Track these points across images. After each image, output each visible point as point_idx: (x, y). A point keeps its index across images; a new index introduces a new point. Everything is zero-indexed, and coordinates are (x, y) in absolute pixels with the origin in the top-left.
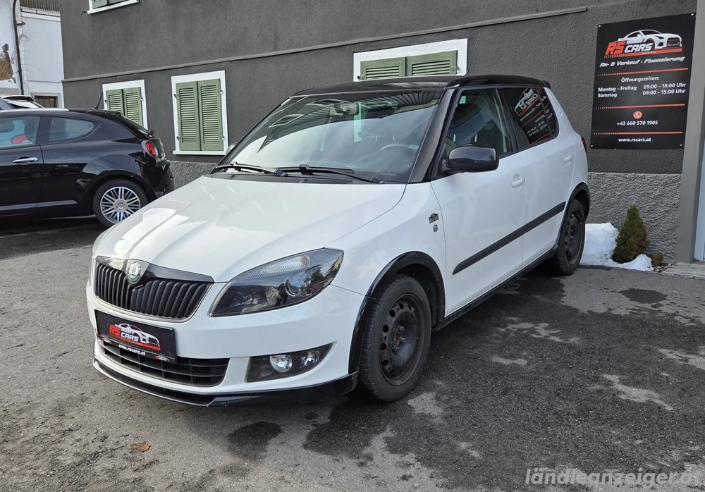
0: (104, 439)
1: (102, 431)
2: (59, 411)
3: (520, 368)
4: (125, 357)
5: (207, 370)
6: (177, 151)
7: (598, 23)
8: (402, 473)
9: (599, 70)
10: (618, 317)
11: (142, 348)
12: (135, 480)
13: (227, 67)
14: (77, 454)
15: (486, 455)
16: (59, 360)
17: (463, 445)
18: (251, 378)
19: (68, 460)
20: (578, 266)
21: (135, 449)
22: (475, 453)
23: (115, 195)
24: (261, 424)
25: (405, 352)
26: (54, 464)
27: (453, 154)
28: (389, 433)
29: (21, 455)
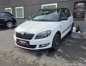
0: (19, 56)
1: (18, 55)
2: (11, 52)
3: (70, 45)
4: (21, 45)
5: (33, 46)
6: (16, 18)
7: (74, 2)
8: (60, 59)
9: (74, 8)
10: (79, 39)
11: (24, 44)
12: (25, 61)
13: (24, 6)
14: (16, 58)
15: (70, 56)
16: (8, 46)
17: (67, 55)
18: (39, 47)
19: (15, 59)
20: (72, 33)
21: (23, 57)
22: (68, 56)
23: (9, 23)
24: (40, 53)
25: (57, 43)
26: (13, 60)
27: (62, 18)
28: (56, 54)
29: (8, 59)
